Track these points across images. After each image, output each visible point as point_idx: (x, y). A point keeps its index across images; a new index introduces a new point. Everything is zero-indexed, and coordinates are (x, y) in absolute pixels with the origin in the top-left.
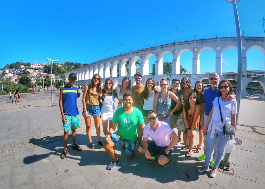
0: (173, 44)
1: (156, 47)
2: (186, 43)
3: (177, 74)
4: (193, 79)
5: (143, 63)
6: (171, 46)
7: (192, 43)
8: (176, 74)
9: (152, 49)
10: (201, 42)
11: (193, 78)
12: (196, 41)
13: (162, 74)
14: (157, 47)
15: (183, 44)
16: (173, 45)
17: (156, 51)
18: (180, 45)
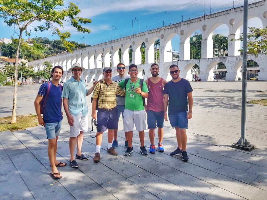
0: (203, 17)
1: (180, 23)
2: (220, 14)
3: (208, 57)
4: (228, 63)
5: (164, 46)
6: (200, 21)
7: (229, 13)
8: (206, 58)
9: (175, 26)
10: (241, 10)
11: (229, 61)
12: (234, 9)
13: (189, 59)
14: (182, 24)
15: (215, 17)
16: (202, 19)
17: (180, 29)
18: (213, 18)
